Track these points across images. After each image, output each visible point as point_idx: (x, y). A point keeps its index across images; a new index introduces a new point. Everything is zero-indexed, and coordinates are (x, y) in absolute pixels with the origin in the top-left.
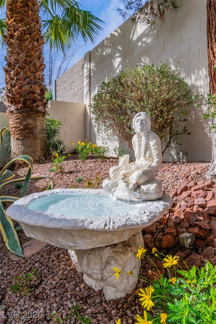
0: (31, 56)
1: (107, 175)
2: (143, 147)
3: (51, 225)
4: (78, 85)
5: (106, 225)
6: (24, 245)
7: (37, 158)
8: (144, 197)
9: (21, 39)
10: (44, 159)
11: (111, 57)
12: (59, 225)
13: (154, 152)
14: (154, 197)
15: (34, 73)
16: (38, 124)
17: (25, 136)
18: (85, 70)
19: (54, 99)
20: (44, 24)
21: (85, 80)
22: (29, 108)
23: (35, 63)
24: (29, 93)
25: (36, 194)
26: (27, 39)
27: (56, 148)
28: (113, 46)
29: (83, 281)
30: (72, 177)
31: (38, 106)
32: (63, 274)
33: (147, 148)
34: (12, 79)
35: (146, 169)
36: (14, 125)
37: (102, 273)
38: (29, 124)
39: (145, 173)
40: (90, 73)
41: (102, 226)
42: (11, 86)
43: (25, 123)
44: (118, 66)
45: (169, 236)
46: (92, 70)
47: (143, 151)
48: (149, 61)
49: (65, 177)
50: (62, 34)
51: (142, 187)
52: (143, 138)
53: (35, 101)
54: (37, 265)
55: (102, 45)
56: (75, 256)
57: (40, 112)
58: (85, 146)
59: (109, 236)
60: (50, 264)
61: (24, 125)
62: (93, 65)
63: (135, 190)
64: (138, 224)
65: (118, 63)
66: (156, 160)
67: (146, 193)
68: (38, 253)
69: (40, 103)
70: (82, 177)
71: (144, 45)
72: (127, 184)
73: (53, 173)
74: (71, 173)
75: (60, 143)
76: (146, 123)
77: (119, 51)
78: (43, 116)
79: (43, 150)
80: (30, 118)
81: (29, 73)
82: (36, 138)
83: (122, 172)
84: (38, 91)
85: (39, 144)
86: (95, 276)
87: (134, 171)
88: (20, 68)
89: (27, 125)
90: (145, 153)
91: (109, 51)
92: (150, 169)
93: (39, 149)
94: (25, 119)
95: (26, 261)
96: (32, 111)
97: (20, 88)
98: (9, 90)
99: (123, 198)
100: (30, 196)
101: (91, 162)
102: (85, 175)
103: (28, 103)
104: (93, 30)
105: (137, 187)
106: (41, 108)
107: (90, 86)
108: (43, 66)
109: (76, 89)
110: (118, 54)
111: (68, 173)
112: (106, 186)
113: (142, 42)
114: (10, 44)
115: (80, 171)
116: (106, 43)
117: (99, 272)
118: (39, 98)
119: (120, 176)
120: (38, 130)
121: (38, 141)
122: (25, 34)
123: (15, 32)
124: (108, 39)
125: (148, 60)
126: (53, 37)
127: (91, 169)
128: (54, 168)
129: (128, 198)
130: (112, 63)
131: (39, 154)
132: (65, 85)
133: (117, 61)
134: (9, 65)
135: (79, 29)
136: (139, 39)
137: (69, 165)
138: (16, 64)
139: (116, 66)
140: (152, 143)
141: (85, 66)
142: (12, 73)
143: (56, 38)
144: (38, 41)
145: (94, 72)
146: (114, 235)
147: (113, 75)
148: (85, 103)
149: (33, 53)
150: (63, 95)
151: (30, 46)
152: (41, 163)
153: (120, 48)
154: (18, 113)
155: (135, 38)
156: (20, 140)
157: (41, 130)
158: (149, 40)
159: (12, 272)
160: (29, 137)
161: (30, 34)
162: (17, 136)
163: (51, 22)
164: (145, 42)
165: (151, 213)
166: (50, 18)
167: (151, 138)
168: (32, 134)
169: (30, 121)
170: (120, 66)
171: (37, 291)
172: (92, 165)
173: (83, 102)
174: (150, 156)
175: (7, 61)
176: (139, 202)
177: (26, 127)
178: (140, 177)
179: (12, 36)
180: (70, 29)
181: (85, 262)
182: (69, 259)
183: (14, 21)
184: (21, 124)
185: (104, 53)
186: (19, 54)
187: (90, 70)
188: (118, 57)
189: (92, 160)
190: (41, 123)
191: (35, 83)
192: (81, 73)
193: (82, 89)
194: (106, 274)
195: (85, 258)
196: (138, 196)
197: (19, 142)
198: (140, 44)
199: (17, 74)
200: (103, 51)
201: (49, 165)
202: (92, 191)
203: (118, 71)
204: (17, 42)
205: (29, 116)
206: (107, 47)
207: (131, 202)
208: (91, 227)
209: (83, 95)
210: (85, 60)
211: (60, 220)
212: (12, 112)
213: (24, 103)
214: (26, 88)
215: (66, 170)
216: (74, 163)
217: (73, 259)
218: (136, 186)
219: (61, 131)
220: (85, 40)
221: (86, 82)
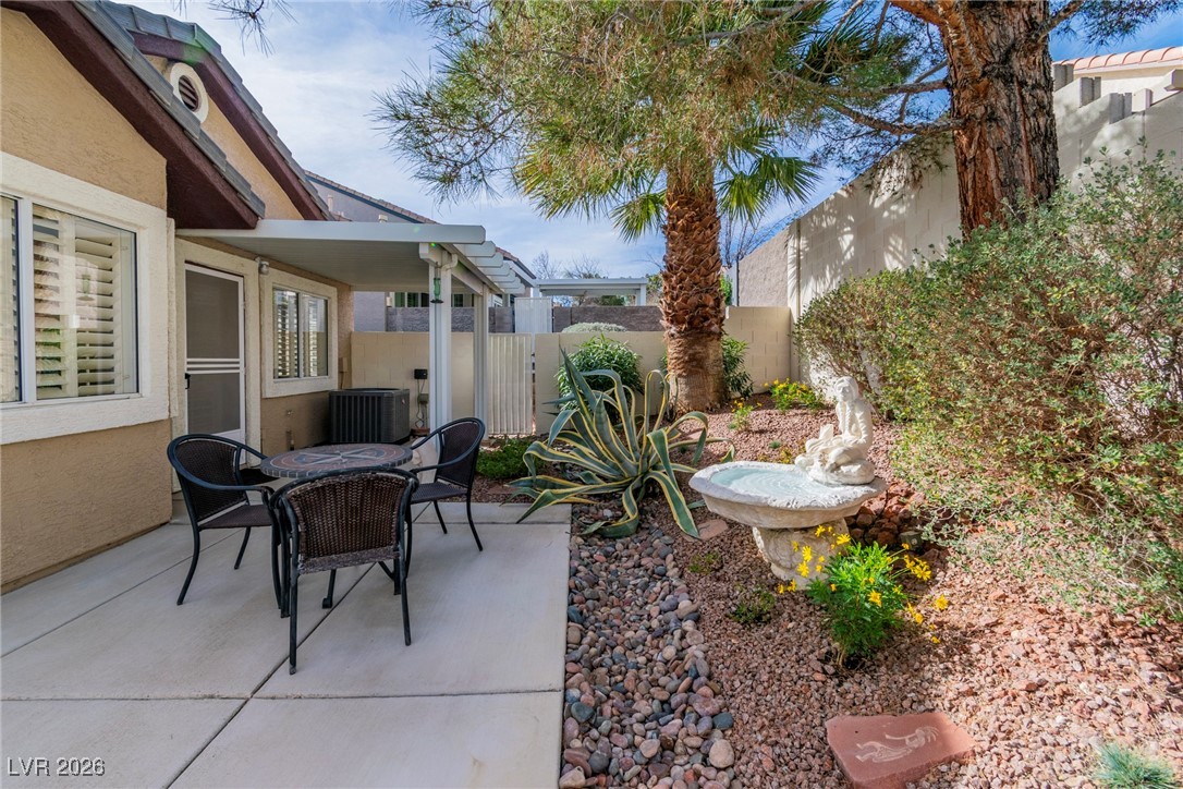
0: (701, 252)
1: (803, 451)
2: (848, 418)
3: (735, 499)
4: (778, 274)
5: (788, 504)
6: (700, 526)
7: (708, 404)
8: (845, 480)
9: (686, 230)
10: (719, 406)
11: (835, 232)
12: (743, 501)
13: (862, 427)
14: (857, 481)
15: (706, 276)
16: (711, 351)
17: (690, 371)
18: (790, 251)
19: (734, 303)
20: (721, 189)
21: (789, 266)
22: (697, 329)
23: (708, 261)
24: (697, 308)
25: (715, 466)
26: (696, 228)
27: (738, 386)
28: (839, 213)
29: (770, 571)
30: (764, 439)
31: (710, 325)
32: (747, 561)
33: (853, 420)
34: (674, 288)
35: (850, 446)
36: (675, 355)
37: (791, 561)
38: (697, 353)
39: (846, 452)
40: (799, 256)
41: (785, 505)
42: (672, 298)
43: (691, 352)
44: (849, 248)
45: (887, 533)
46: (803, 251)
47: (847, 423)
48: (903, 245)
49: (752, 439)
50: (750, 199)
51: (842, 467)
52: (848, 408)
53: (706, 319)
54: (716, 549)
55: (819, 211)
56: (762, 542)
57: (714, 333)
58: (786, 389)
59: (795, 517)
60: (732, 550)
61: (690, 355)
62: (803, 242)
63: (832, 471)
64: (823, 507)
65: (848, 243)
66: (864, 436)
67: (845, 476)
68: (718, 537)
69: (713, 320)
70: (779, 441)
71: (894, 217)
72: (824, 462)
73: (734, 431)
74: (761, 432)
75: (745, 377)
76: (851, 391)
77: (850, 223)
78: (718, 339)
79: (718, 391)
80: (699, 344)
81: (697, 277)
82: (707, 373)
83: (822, 447)
84: (712, 303)
85: (711, 384)
86: (783, 564)
87: (835, 447)
88: (685, 271)
89: (694, 355)
90: (850, 427)
91: (832, 221)
92: (855, 446)
93: (711, 390)
94: (690, 345)
95: (704, 544)
96: (701, 333)
97: (685, 301)
98: (669, 304)
99: (819, 479)
100: (711, 467)
101: (796, 414)
102: (784, 437)
103: (696, 321)
104: (804, 183)
105: (836, 467)
106: (715, 328)
107: (799, 277)
108: (718, 263)
109: (773, 280)
110: (849, 229)
111: (756, 432)
112: (800, 463)
113: (891, 212)
114: (671, 239)
115: (776, 431)
116: (826, 208)
117: (788, 558)
118: (713, 312)
119: (818, 453)
120: (711, 361)
121: (710, 379)
122: (693, 222)
123: (678, 220)
124: (831, 202)
125: (901, 242)
126: (735, 204)
127: (794, 428)
128: (735, 422)
129: (825, 480)
130: (838, 242)
131: (711, 398)
132: (755, 271)
133: (847, 240)
134: (670, 268)
135: (778, 185)
136: (884, 206)
137: (758, 418)
138: (680, 266)
139: (845, 248)
140: (858, 415)
141: (790, 243)
142: (674, 279)
143: (739, 205)
144: (711, 227)
145: (806, 255)
146: (802, 517)
147: (840, 263)
148: (789, 305)
149: (704, 246)
150: (751, 289)
151: (700, 238)
152: (715, 413)
153: (851, 218)
154: (682, 337)
155: (877, 204)
156: (684, 377)
157: (715, 361)
158: (902, 210)
159: (688, 553)
160: (697, 372)
161: (700, 220)
162: (679, 372)
163: (732, 183)
164: (896, 212)
165: (843, 498)
166: (731, 177)
167: (856, 408)
168: (702, 368)
169: (698, 348)
170: (852, 249)
171: (718, 574)
172: (796, 420)
173: (786, 303)
174: (857, 430)
175: (667, 262)
176: (838, 486)
177: (693, 358)
178: (840, 456)
179: (674, 227)
180: (764, 189)
181: (772, 546)
182: (755, 547)
183: (678, 205)
184: (685, 353)
185: (824, 225)
186: (683, 251)
187: (799, 251)
188: (848, 233)
189: (799, 412)
190: (715, 351)
191: (707, 292)
192: (783, 255)
193: (784, 281)
194: (795, 561)
195: (772, 541)
196: (836, 478)
197: (681, 380)
198: (886, 214)
199: (681, 280)
200: (822, 220)
201: (727, 417)
202: (785, 467)
203: (848, 256)
204: (682, 234)
205: (697, 341)
206: (828, 214)
207: (828, 484)
208: (774, 504)
209: (786, 291)
210: (790, 233)
211: (744, 496)
212: (672, 335)
213: (690, 323)
214: (694, 299)
215: (755, 428)
216: (768, 417)
217: (759, 545)
218: (834, 466)
219: (746, 359)
220: (789, 201)
221: (791, 270)
